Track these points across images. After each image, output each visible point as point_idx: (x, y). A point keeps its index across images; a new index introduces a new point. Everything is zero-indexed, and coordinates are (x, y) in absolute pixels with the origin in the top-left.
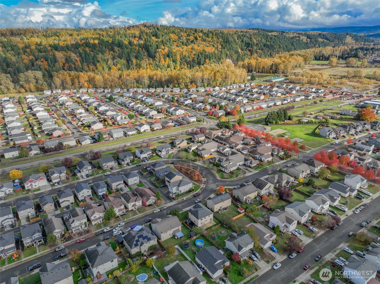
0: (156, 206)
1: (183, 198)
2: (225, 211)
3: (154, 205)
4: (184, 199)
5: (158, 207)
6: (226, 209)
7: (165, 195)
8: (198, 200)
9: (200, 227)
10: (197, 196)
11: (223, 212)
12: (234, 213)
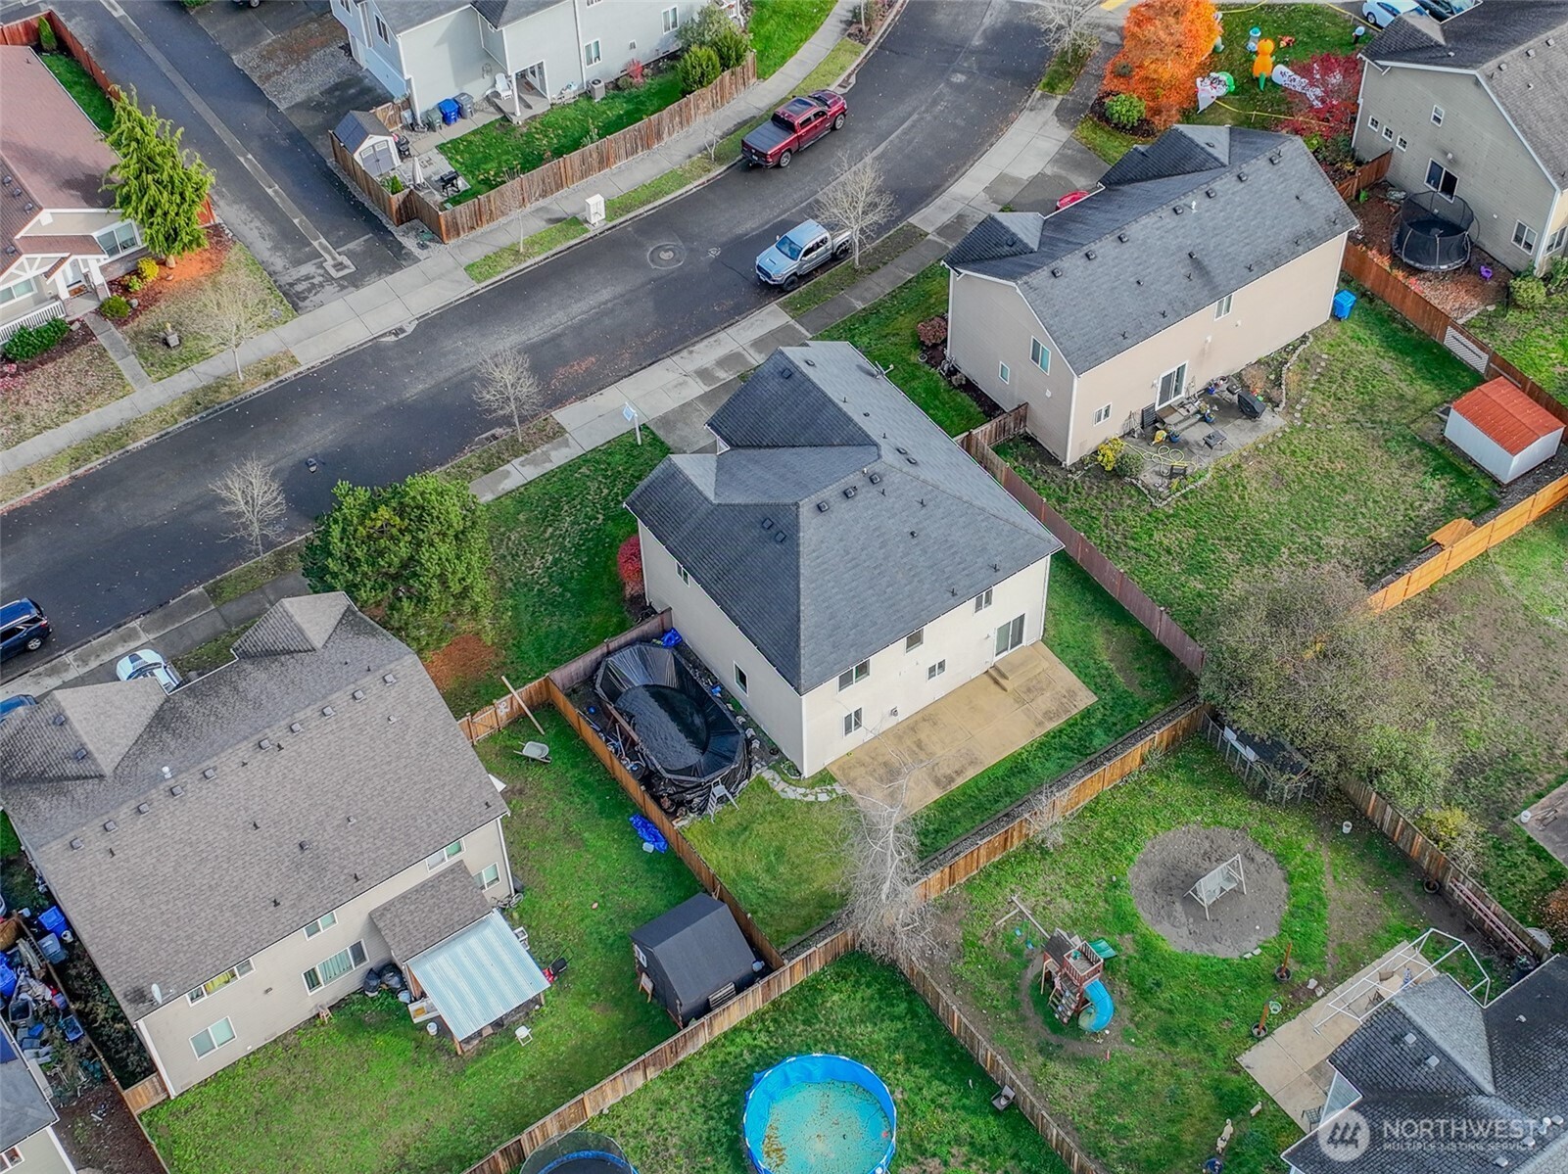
0: (129, 365)
1: (562, 203)
2: (1238, 437)
3: (108, 335)
4: (577, 222)
5: (167, 367)
6: (1247, 410)
7: (296, 138)
8: (809, 233)
9: (824, 778)
10: (796, 151)
11: (1203, 466)
12: (1380, 481)
